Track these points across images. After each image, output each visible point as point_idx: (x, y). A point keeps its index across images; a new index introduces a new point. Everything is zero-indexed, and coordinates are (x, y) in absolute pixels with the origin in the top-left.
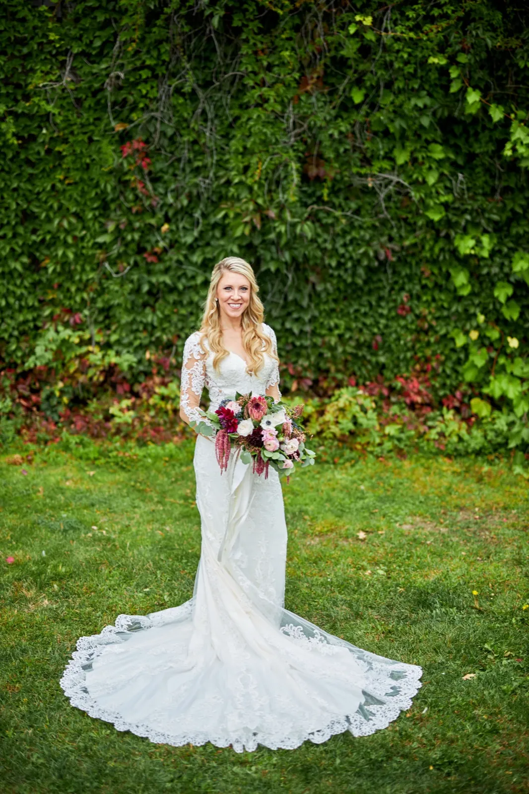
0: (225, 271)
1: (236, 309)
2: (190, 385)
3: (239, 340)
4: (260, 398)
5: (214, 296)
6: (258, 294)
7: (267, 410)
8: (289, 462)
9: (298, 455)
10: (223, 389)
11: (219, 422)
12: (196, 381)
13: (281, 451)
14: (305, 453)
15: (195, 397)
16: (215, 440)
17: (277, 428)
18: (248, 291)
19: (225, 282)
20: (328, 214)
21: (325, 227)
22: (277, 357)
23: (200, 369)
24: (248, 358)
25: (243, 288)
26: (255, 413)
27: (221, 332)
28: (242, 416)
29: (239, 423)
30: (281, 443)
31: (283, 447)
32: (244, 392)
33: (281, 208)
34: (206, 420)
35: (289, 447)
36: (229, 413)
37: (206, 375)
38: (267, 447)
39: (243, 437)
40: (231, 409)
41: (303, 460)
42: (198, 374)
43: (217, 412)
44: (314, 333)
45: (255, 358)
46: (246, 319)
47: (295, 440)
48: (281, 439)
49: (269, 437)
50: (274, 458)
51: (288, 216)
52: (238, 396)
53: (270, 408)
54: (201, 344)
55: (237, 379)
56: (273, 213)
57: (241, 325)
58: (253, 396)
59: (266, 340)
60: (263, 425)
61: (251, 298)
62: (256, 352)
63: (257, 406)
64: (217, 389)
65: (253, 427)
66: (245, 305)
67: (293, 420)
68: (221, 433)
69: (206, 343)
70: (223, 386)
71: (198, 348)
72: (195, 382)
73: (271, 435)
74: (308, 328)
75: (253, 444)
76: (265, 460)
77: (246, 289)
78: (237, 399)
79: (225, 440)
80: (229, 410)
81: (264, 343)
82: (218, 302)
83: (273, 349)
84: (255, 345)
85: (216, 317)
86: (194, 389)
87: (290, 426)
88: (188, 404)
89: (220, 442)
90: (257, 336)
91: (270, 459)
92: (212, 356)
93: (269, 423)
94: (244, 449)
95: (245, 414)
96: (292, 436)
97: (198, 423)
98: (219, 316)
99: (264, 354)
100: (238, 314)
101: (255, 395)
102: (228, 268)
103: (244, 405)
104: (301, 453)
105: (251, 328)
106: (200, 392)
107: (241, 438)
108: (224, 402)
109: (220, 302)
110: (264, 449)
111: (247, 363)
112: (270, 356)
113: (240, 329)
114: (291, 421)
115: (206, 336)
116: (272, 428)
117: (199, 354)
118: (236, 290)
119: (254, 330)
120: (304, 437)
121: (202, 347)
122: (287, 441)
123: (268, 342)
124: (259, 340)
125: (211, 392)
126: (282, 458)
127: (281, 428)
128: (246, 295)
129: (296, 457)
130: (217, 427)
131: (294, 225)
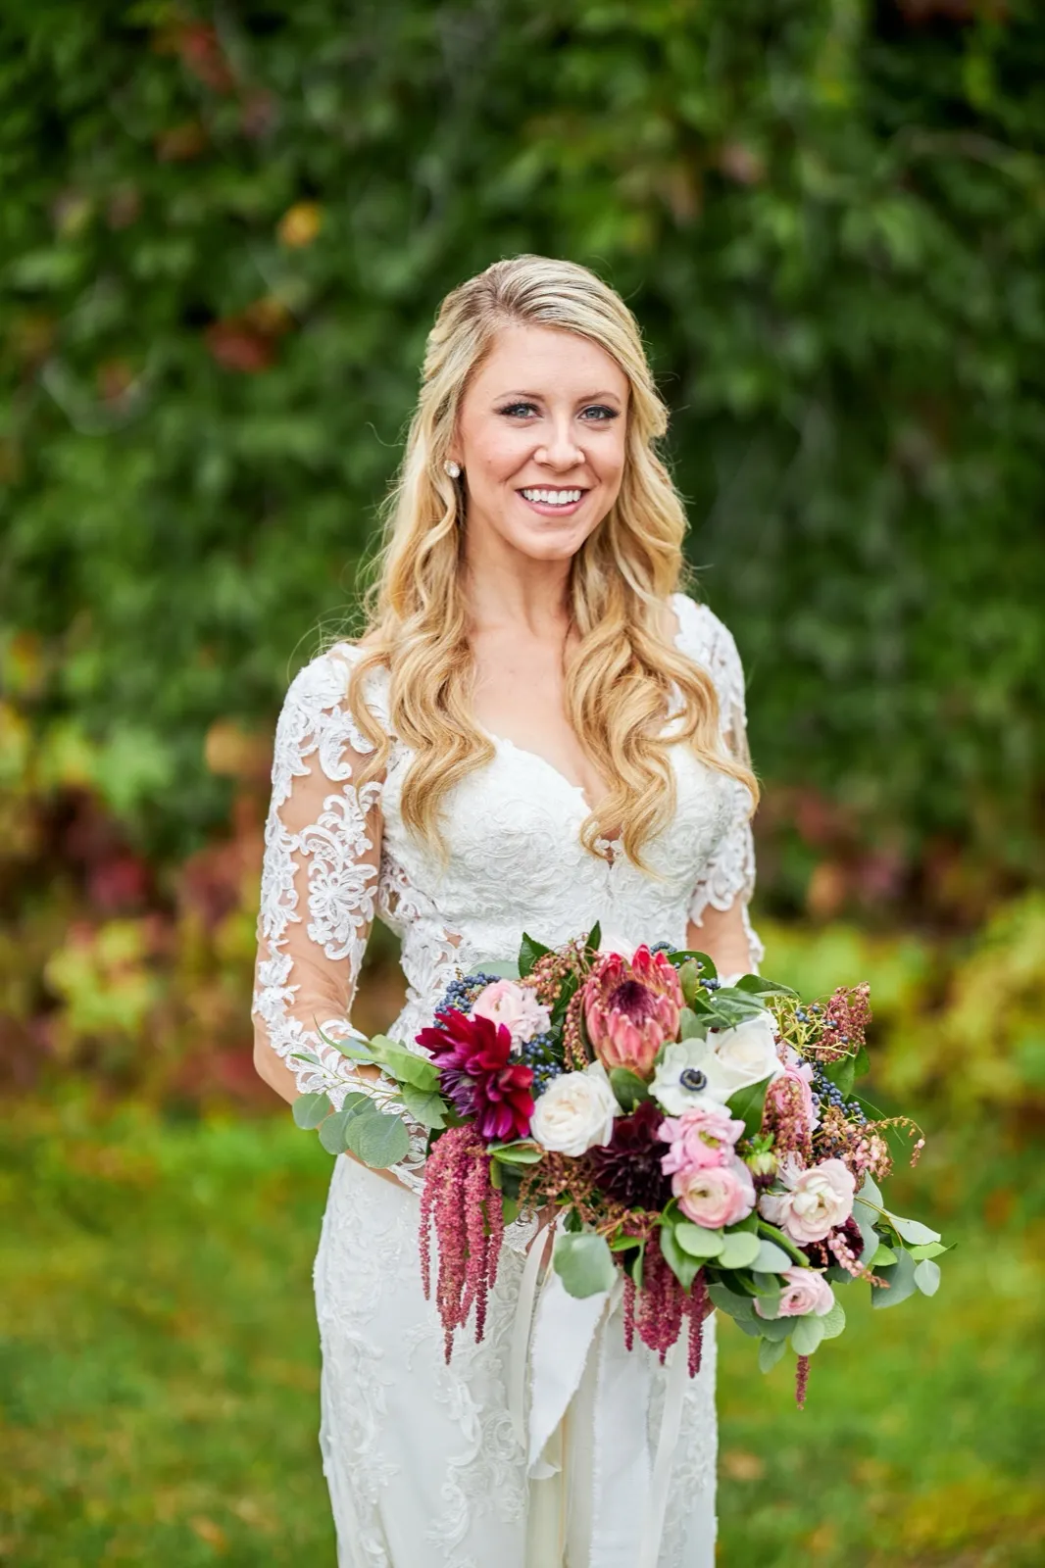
0: (503, 323)
1: (558, 518)
2: (301, 907)
3: (551, 686)
4: (642, 957)
5: (438, 457)
6: (664, 448)
7: (683, 1016)
8: (809, 1281)
9: (855, 1243)
10: (468, 931)
11: (442, 1090)
12: (330, 893)
13: (761, 1225)
14: (889, 1239)
15: (329, 973)
16: (421, 1184)
17: (738, 1107)
18: (618, 424)
19: (505, 378)
20: (980, 170)
21: (968, 228)
22: (745, 769)
23: (354, 828)
24: (595, 773)
25: (593, 410)
26: (621, 1033)
27: (463, 646)
28: (556, 1055)
29: (539, 1089)
30: (764, 1183)
31: (775, 1205)
32: (560, 935)
33: (783, 138)
34: (379, 1090)
35: (806, 1201)
36: (486, 1038)
37: (384, 858)
38: (692, 1207)
39: (567, 1163)
40: (498, 1020)
41: (879, 1271)
42: (341, 853)
43: (427, 1038)
44: (913, 671)
45: (631, 775)
46: (593, 574)
47: (835, 1168)
48: (764, 1162)
49: (701, 1152)
50: (730, 1262)
51: (812, 174)
52: (534, 952)
53: (698, 1008)
54: (353, 701)
55: (538, 879)
56: (746, 158)
57: (567, 605)
58: (605, 950)
59: (686, 686)
60: (667, 1092)
61: (630, 465)
62: (634, 744)
63: (631, 997)
64: (437, 930)
65: (613, 1108)
66: (601, 500)
67: (819, 1067)
68: (448, 1146)
69: (379, 699)
70: (466, 916)
71: (342, 725)
72: (324, 895)
73: (711, 1140)
74: (887, 650)
75: (618, 1196)
76: (686, 1273)
77: (610, 414)
78: (524, 970)
79: (473, 1182)
80: (484, 1024)
81: (678, 700)
82: (461, 483)
83: (725, 726)
84: (632, 708)
85: (443, 565)
86: (318, 932)
87: (808, 1094)
88: (291, 1007)
89: (447, 1192)
90: (640, 663)
91: (710, 1271)
92: (406, 762)
93: (694, 1081)
94: (574, 1225)
95: (572, 1041)
96: (819, 1149)
97: (337, 1100)
98: (463, 559)
99: (680, 759)
100: (568, 540)
101: (618, 944)
102: (520, 304)
103: (563, 997)
104: (871, 1239)
105: (613, 626)
106: (355, 950)
107: (554, 1163)
108: (463, 989)
109: (476, 484)
110: (679, 1216)
111: (590, 799)
112: (710, 765)
113: (558, 628)
114: (807, 1073)
115: (386, 660)
116: (712, 1103)
117: (350, 754)
118: (561, 416)
119: (628, 634)
120: (878, 1148)
121: (359, 722)
122: (793, 1172)
123: (701, 695)
124: (649, 685)
125: (411, 945)
126: (772, 1260)
127: (758, 1102)
128: (606, 445)
129: (844, 1256)
130: (431, 1117)
131: (832, 214)
